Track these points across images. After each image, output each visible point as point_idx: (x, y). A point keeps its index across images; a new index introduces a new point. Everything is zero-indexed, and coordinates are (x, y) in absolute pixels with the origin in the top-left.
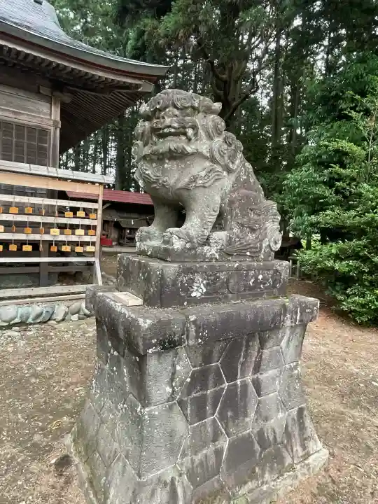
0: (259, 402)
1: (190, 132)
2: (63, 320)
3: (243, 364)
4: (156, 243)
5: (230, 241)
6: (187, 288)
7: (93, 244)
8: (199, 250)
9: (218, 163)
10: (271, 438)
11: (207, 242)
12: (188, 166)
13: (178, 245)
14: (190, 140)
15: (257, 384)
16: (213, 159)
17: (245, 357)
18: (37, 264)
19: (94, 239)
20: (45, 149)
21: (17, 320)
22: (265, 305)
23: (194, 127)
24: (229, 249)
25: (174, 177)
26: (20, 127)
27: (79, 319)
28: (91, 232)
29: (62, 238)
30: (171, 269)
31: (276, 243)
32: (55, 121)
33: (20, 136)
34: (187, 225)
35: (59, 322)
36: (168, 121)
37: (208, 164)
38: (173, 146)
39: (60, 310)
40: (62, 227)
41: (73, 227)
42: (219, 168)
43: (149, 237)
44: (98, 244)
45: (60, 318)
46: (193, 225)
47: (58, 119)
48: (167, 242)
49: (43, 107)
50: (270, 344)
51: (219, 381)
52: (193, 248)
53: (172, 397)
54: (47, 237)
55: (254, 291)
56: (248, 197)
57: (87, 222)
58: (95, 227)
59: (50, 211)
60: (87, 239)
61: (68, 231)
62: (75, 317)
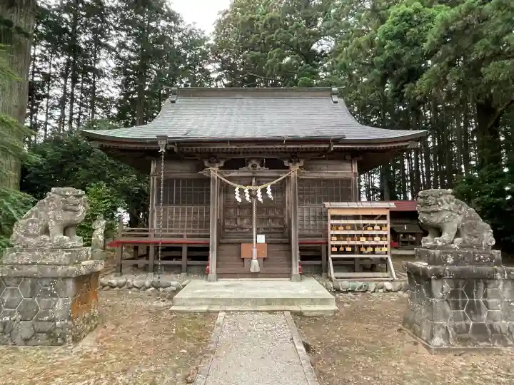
0: (489, 313)
1: (440, 203)
2: (374, 292)
3: (476, 292)
4: (431, 243)
5: (464, 242)
6: (445, 260)
7: (386, 246)
8: (449, 245)
9: (453, 212)
10: (498, 330)
11: (452, 242)
12: (441, 215)
13: (440, 244)
14: (440, 206)
15: (486, 304)
16: (451, 210)
17: (477, 289)
18: (353, 259)
19: (386, 243)
20: (350, 190)
21: (350, 289)
22: (486, 269)
23: (441, 201)
24: (465, 245)
25: (435, 219)
26: (337, 180)
27: (384, 292)
28: (384, 238)
29: (367, 243)
30: (438, 252)
31: (491, 242)
32: (355, 173)
33: (337, 185)
34: (443, 236)
35: (372, 292)
36: (430, 201)
37: (449, 212)
38: (434, 209)
39: (372, 286)
40: (366, 236)
41: (373, 236)
42: (454, 214)
43: (427, 241)
44: (389, 246)
45: (372, 290)
46: (445, 236)
47: (357, 171)
48: (435, 243)
49: (348, 166)
50: (491, 286)
51: (463, 296)
52: (446, 245)
53: (443, 298)
54: (358, 243)
55: (479, 262)
56: (471, 224)
57: (381, 232)
58: (386, 236)
59: (359, 227)
60: (381, 243)
61: (370, 238)
62: (381, 291)
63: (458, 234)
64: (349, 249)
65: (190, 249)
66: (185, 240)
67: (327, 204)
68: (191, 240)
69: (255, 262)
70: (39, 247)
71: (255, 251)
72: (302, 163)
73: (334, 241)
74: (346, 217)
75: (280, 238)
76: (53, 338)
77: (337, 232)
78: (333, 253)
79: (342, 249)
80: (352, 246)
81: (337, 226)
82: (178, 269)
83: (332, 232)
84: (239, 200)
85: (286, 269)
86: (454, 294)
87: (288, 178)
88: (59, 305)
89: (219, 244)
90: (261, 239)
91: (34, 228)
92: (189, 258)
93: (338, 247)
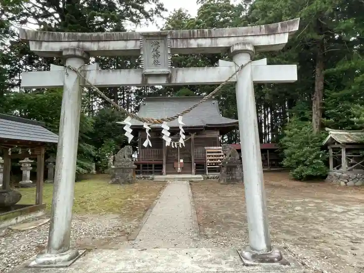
5: (231, 158)
9: (229, 150)
11: (228, 158)
12: (226, 151)
18: (216, 168)
21: (212, 177)
23: (226, 148)
29: (220, 162)
31: (238, 158)
36: (223, 148)
38: (224, 150)
47: (218, 134)
54: (217, 162)
59: (217, 156)
63: (230, 156)
64: (214, 164)
65: (155, 166)
66: (153, 162)
67: (206, 148)
68: (155, 162)
69: (179, 169)
70: (123, 161)
71: (179, 165)
72: (195, 133)
73: (208, 161)
74: (212, 152)
75: (188, 161)
76: (129, 183)
77: (210, 158)
78: (208, 166)
79: (211, 164)
80: (215, 163)
81: (209, 156)
82: (151, 173)
83: (208, 158)
84: (173, 147)
85: (190, 171)
86: (227, 171)
87: (191, 139)
88: (130, 175)
89: (166, 163)
90: (182, 161)
91: (122, 156)
92: (155, 169)
93: (210, 163)
